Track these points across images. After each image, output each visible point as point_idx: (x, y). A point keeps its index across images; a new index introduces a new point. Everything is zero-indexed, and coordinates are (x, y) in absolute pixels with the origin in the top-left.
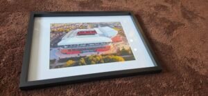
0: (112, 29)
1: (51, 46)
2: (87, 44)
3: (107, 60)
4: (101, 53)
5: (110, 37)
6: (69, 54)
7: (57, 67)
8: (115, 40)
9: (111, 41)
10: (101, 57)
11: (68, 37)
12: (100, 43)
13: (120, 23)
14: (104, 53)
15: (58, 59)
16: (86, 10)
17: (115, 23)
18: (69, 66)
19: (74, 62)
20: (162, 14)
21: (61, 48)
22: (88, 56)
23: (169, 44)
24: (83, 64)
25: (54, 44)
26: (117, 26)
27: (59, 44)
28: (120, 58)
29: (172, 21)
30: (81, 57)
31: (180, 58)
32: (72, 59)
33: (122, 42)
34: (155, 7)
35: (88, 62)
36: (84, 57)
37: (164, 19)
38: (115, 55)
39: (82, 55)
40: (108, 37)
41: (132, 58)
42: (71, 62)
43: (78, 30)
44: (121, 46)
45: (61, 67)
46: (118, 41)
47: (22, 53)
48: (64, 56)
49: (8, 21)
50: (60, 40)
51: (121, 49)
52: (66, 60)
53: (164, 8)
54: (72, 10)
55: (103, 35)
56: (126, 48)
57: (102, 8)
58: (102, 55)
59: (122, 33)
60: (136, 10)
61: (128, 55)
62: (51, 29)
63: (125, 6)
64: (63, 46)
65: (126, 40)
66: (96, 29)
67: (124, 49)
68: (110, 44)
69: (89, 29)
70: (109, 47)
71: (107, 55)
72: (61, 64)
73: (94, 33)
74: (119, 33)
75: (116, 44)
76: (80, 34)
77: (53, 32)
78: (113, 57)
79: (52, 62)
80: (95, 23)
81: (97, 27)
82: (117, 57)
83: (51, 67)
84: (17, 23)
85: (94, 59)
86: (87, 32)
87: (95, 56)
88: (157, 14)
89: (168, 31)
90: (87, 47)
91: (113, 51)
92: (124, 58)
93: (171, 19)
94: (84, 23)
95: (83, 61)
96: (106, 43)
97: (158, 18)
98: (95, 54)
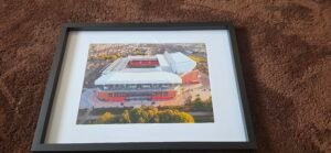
0: (188, 58)
1: (85, 85)
2: (139, 86)
3: (166, 117)
4: (158, 104)
5: (180, 74)
6: (108, 101)
7: (87, 123)
8: (188, 81)
10: (157, 111)
11: (112, 70)
12: (160, 85)
13: (204, 46)
14: (162, 104)
15: (90, 109)
17: (193, 46)
18: (105, 123)
19: (113, 116)
21: (99, 90)
22: (136, 107)
24: (125, 122)
25: (89, 81)
27: (97, 82)
28: (188, 115)
29: (311, 44)
30: (125, 108)
32: (111, 110)
33: (200, 85)
35: (135, 118)
36: (129, 108)
38: (180, 109)
39: (127, 104)
40: (176, 73)
42: (108, 115)
43: (130, 58)
44: (196, 92)
45: (93, 122)
46: (191, 83)
48: (100, 105)
49: (32, 38)
50: (99, 75)
51: (193, 100)
52: (101, 111)
55: (169, 69)
56: (204, 98)
57: (181, 12)
58: (159, 108)
59: (203, 68)
61: (203, 111)
62: (90, 53)
64: (101, 87)
65: (206, 82)
66: (159, 57)
68: (176, 89)
69: (148, 57)
70: (175, 93)
71: (167, 108)
72: (93, 118)
73: (154, 64)
74: (197, 67)
75: (187, 88)
76: (133, 65)
77: (91, 60)
78: (177, 113)
79: (82, 112)
81: (162, 53)
82: (183, 114)
83: (78, 122)
84: (43, 41)
85: (145, 113)
86: (144, 62)
87: (147, 109)
88: (284, 26)
90: (139, 91)
91: (179, 101)
92: (194, 117)
93: (309, 39)
94: (141, 45)
95: (126, 115)
96: (171, 85)
97: (282, 36)
98: (148, 104)
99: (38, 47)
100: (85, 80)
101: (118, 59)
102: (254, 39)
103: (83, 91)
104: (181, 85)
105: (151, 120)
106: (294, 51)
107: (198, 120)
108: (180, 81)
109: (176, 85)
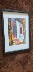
2: (16, 30)
3: (10, 36)
4: (12, 34)
5: (19, 39)
6: (13, 24)
9: (17, 39)
10: (11, 34)
11: (20, 24)
12: (16, 35)
13: (25, 44)
14: (12, 35)
15: (11, 20)
17: (25, 41)
18: (8, 23)
19: (10, 25)
21: (15, 22)
22: (12, 30)
24: (8, 28)
26: (24, 42)
28: (10, 41)
33: (17, 43)
38: (11, 39)
39: (12, 28)
42: (10, 24)
43: (22, 28)
45: (8, 21)
48: (12, 22)
50: (18, 21)
51: (14, 42)
55: (20, 36)
56: (14, 44)
58: (11, 35)
59: (20, 43)
62: (23, 19)
64: (16, 22)
65: (17, 44)
66: (23, 34)
69: (23, 32)
70: (15, 38)
71: (12, 36)
73: (21, 33)
75: (16, 40)
76: (21, 29)
77: (22, 19)
78: (11, 38)
79: (10, 18)
81: (24, 35)
82: (10, 40)
83: (8, 18)
91: (13, 39)
93: (27, 65)
94: (25, 30)
95: (10, 28)
97: (28, 59)
98: (12, 32)
99: (25, 7)
100: (17, 18)
101: (22, 25)
102: (27, 54)
103: (15, 18)
105: (9, 33)
106: (24, 62)
107: (9, 43)
109: (17, 38)
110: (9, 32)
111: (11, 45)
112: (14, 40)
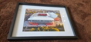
0: (55, 14)
1: (25, 20)
2: (42, 21)
3: (51, 30)
6: (33, 25)
7: (26, 31)
10: (48, 28)
11: (33, 16)
12: (48, 21)
13: (59, 11)
14: (49, 26)
15: (27, 27)
16: (43, 3)
17: (56, 11)
18: (32, 31)
19: (34, 29)
20: (81, 8)
22: (41, 26)
23: (83, 24)
24: (38, 31)
25: (26, 19)
27: (29, 19)
28: (57, 29)
29: (85, 12)
30: (38, 27)
31: (87, 32)
32: (34, 27)
33: (59, 21)
34: (77, 4)
35: (41, 30)
36: (39, 27)
37: (81, 11)
38: (55, 27)
39: (38, 26)
40: (52, 18)
41: (63, 30)
42: (33, 29)
43: (38, 13)
44: (58, 23)
45: (28, 31)
46: (57, 21)
47: (11, 23)
48: (30, 26)
49: (6, 6)
50: (29, 17)
51: (58, 25)
52: (31, 28)
53: (82, 5)
54: (36, 3)
55: (50, 17)
56: (61, 25)
57: (51, 3)
58: (49, 27)
60: (68, 5)
61: (61, 28)
62: (26, 11)
63: (62, 2)
65: (61, 21)
66: (47, 13)
67: (59, 25)
68: (53, 22)
69: (44, 13)
70: (53, 23)
71: (51, 27)
72: (28, 29)
73: (46, 15)
74: (58, 16)
75: (56, 22)
76: (40, 15)
77: (26, 13)
78: (54, 28)
79: (24, 28)
80: (47, 10)
82: (56, 29)
83: (23, 31)
84: (10, 8)
85: (44, 28)
86: (42, 14)
87: (45, 27)
88: (78, 8)
89: (83, 17)
90: (42, 22)
91: (54, 25)
92: (59, 30)
94: (41, 10)
95: (39, 29)
96: (51, 21)
97: (78, 10)
98: (45, 26)
100: (25, 18)
101: (35, 13)
103: (24, 22)
104: (54, 21)
105: (47, 31)
106: (82, 14)
107: (60, 30)
108: (54, 20)
110: (45, 31)
111: (64, 28)
112: (56, 24)
